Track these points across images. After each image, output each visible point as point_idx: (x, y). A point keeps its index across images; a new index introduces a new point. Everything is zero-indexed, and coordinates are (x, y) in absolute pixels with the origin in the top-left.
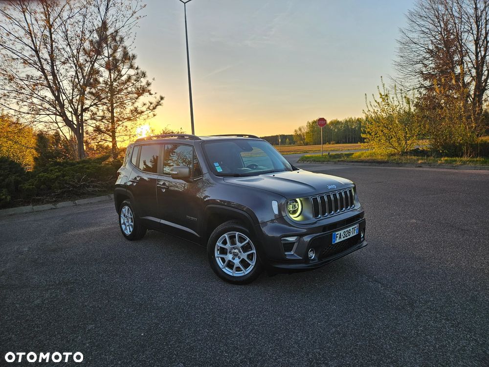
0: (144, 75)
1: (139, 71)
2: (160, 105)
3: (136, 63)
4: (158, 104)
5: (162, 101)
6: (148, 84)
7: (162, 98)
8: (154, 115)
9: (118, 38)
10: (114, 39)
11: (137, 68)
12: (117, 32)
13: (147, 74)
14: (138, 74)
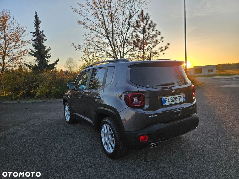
0: (160, 33)
1: (157, 32)
2: (168, 48)
3: (156, 28)
4: (166, 48)
5: (168, 46)
6: (162, 38)
7: (168, 44)
8: (164, 54)
9: (147, 17)
10: (146, 18)
11: (157, 31)
12: (147, 14)
13: (161, 33)
14: (156, 33)
